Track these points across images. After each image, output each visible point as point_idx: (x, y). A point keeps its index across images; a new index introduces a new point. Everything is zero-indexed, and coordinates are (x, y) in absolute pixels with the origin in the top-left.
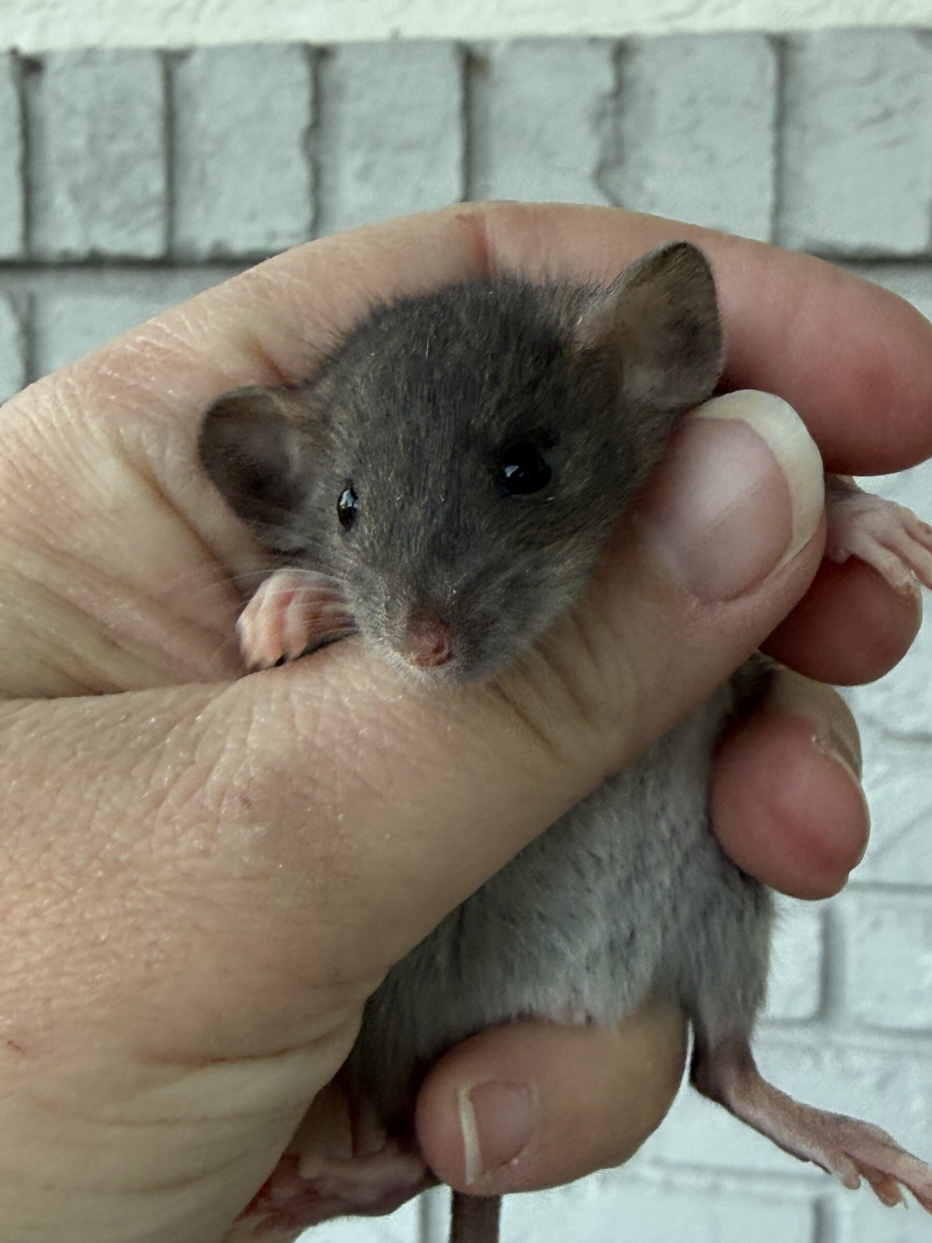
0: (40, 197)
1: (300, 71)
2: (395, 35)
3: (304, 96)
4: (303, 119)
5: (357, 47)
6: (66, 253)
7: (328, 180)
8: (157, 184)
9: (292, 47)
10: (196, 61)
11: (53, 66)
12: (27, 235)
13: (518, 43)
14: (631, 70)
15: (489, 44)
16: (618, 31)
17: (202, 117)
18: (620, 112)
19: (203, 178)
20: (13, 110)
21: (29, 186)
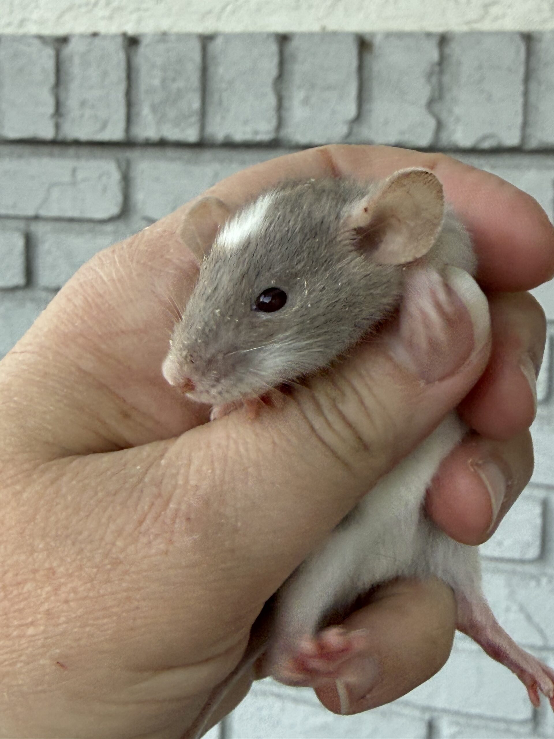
0: (135, 109)
1: (274, 48)
2: (324, 28)
3: (275, 60)
4: (274, 72)
5: (303, 35)
6: (147, 139)
7: (286, 103)
8: (196, 105)
9: (269, 35)
10: (219, 41)
11: (145, 42)
12: (127, 130)
13: (388, 35)
14: (448, 51)
15: (373, 35)
16: (441, 30)
17: (221, 70)
18: (441, 72)
19: (220, 103)
20: (123, 65)
21: (130, 104)
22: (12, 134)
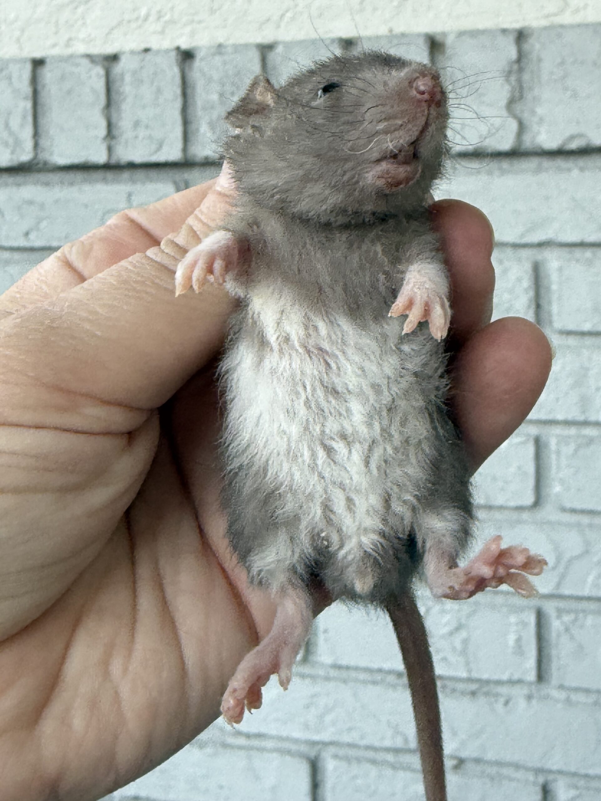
0: (192, 127)
2: (391, 31)
5: (369, 39)
6: (206, 158)
9: (333, 40)
10: (280, 49)
11: (200, 55)
12: (185, 149)
13: (461, 34)
14: (526, 47)
16: (517, 26)
18: (521, 70)
20: (178, 80)
21: (186, 123)
22: (62, 161)
